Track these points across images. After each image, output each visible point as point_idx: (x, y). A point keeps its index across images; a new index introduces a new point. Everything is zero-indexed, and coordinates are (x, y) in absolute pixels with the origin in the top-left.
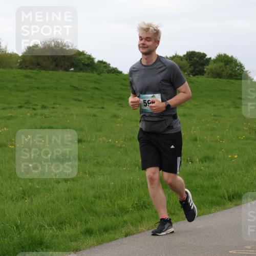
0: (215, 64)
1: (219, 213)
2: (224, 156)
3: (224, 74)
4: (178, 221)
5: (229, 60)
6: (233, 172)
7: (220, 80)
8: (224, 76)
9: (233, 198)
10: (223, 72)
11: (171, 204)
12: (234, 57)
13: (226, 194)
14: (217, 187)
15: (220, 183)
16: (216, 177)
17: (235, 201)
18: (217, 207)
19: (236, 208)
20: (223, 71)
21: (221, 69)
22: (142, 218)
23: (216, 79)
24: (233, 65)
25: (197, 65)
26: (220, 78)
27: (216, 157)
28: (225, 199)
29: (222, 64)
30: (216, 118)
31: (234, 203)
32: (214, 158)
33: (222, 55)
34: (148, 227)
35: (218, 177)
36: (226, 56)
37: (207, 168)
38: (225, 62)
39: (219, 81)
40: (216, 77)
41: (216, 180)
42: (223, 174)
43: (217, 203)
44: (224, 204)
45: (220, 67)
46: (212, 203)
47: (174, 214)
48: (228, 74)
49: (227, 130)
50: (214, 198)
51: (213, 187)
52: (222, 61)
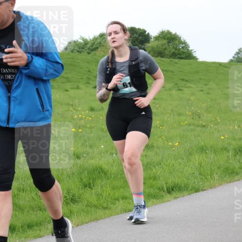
0: (157, 42)
1: (156, 206)
2: (164, 143)
3: (167, 52)
4: (111, 216)
5: (173, 37)
6: (173, 162)
7: (162, 59)
8: (167, 55)
9: (173, 190)
10: (166, 51)
11: (104, 197)
12: (178, 34)
13: (165, 185)
14: (155, 178)
15: (158, 173)
16: (155, 167)
17: (174, 194)
18: (155, 201)
19: (175, 201)
20: (165, 49)
21: (164, 47)
22: (71, 212)
23: (157, 58)
24: (177, 42)
25: (136, 42)
26: (162, 57)
27: (155, 145)
28: (164, 191)
29: (165, 41)
30: (156, 101)
31: (173, 196)
32: (153, 146)
33: (165, 31)
34: (77, 223)
35: (157, 167)
36: (169, 33)
37: (144, 157)
38: (167, 39)
39: (160, 60)
40: (157, 57)
41: (154, 171)
42: (162, 164)
43: (155, 196)
44: (162, 197)
45: (163, 45)
46: (149, 196)
47: (107, 208)
48: (171, 53)
49: (168, 115)
50: (152, 190)
51: (150, 178)
52: (165, 39)
